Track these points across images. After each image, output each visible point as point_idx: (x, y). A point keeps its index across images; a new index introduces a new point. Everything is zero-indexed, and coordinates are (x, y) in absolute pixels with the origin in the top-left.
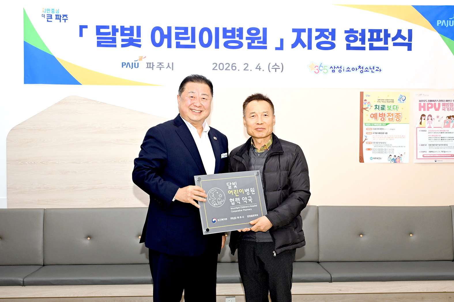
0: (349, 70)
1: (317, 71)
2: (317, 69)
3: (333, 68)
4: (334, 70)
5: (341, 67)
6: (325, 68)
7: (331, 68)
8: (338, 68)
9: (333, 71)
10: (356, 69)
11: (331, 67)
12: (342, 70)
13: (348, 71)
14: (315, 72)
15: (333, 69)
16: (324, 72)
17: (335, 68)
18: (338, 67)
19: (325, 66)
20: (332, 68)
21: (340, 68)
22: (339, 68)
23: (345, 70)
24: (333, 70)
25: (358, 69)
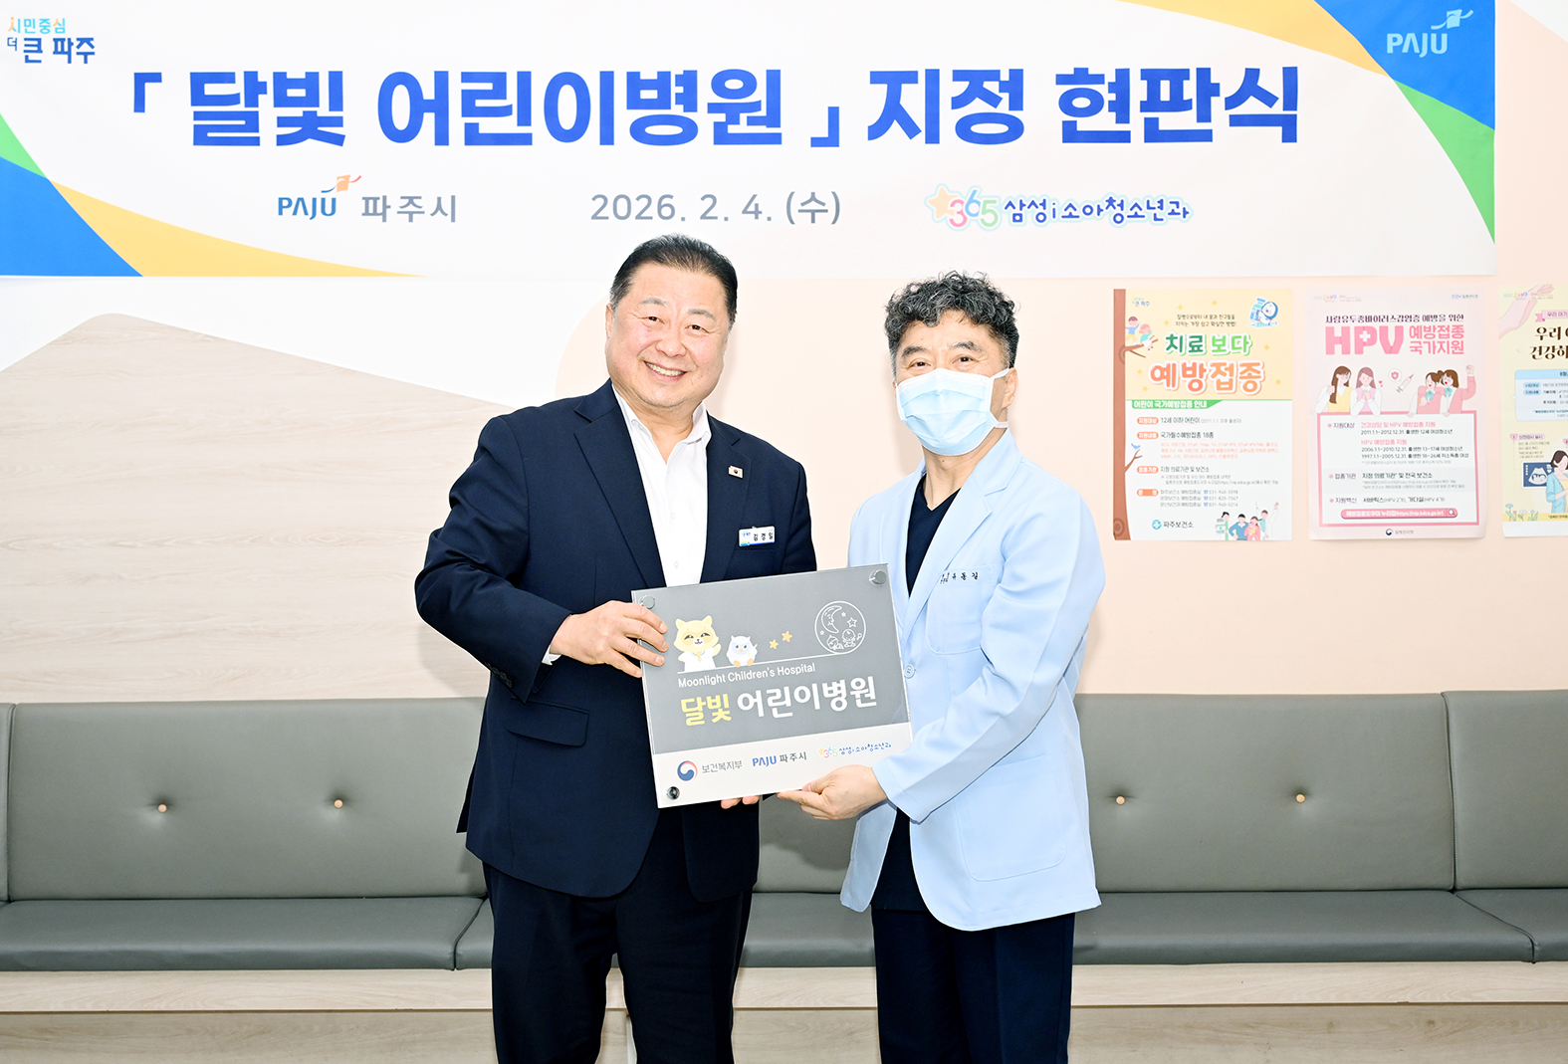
0: (1074, 213)
1: (959, 219)
2: (958, 213)
3: (1017, 206)
4: (1020, 215)
5: (1044, 204)
6: (988, 206)
7: (1010, 207)
8: (1033, 206)
9: (1018, 218)
10: (1100, 210)
11: (1010, 204)
12: (1048, 212)
13: (1071, 216)
14: (952, 221)
15: (1017, 211)
16: (983, 220)
17: (1022, 205)
18: (1033, 203)
19: (986, 202)
20: (1014, 208)
21: (1041, 208)
22: (1037, 207)
23: (1061, 212)
24: (1014, 215)
25: (1107, 208)
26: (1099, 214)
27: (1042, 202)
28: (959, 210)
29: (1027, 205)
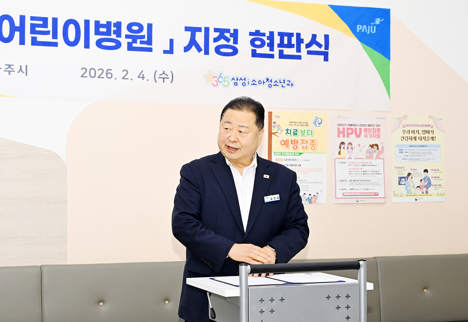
0: (255, 83)
1: (215, 83)
2: (215, 81)
3: (236, 79)
4: (237, 83)
5: (245, 79)
6: (226, 79)
7: (233, 80)
8: (241, 80)
10: (264, 83)
11: (233, 79)
12: (247, 82)
14: (213, 84)
15: (236, 81)
16: (224, 84)
17: (237, 79)
18: (241, 79)
19: (225, 78)
20: (235, 80)
21: (244, 81)
22: (242, 80)
23: (251, 83)
24: (235, 83)
25: (266, 82)
26: (263, 84)
27: (244, 78)
28: (216, 80)
29: (239, 79)
